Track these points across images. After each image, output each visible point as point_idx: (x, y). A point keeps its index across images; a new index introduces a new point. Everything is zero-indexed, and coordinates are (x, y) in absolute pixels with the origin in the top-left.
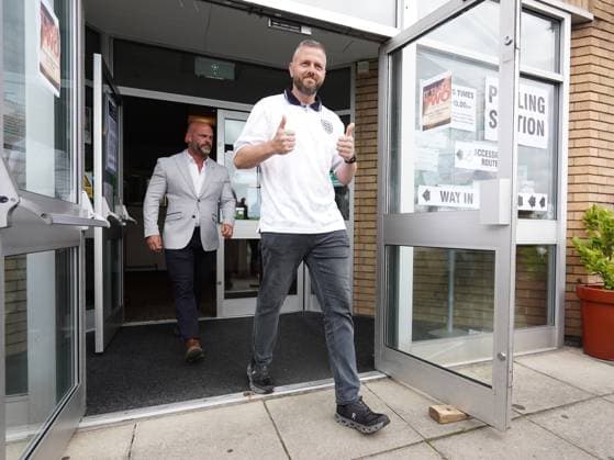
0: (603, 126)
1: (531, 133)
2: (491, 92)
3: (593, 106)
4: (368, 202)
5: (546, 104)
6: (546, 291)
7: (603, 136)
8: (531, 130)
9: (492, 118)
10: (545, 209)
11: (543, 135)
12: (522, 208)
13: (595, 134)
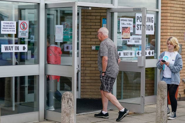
0: (172, 25)
1: (149, 30)
2: (137, 18)
3: (169, 18)
4: (87, 49)
5: (154, 19)
6: (154, 84)
7: (172, 28)
8: (149, 29)
9: (138, 27)
10: (153, 55)
11: (153, 30)
12: (146, 56)
13: (169, 28)
